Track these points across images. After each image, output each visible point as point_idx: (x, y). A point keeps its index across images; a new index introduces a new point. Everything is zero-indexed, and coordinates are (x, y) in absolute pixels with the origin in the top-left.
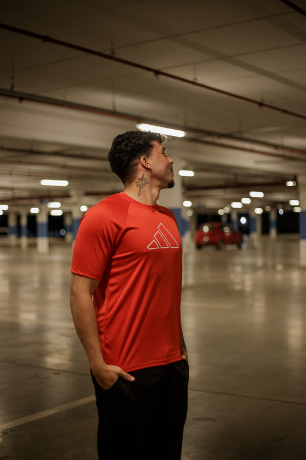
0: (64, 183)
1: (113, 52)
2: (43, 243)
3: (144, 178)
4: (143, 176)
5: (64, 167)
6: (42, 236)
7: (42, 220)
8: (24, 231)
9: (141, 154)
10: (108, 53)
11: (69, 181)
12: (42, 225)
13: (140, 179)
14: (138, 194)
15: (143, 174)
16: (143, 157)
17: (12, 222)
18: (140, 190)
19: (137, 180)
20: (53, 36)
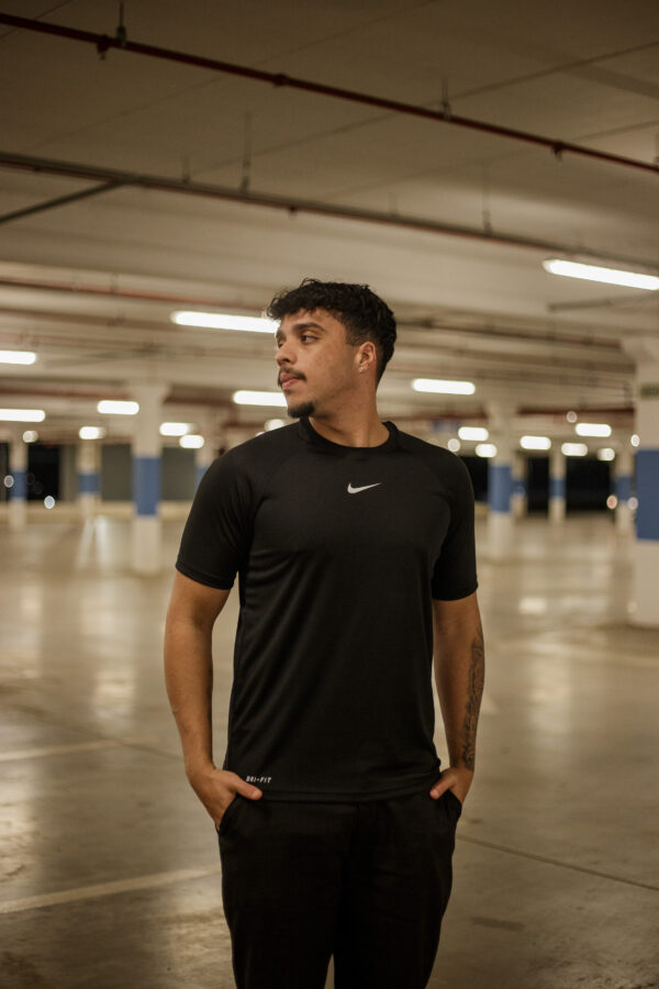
0: (466, 388)
1: (445, 104)
5: (461, 352)
10: (436, 108)
11: (475, 384)
20: (294, 74)
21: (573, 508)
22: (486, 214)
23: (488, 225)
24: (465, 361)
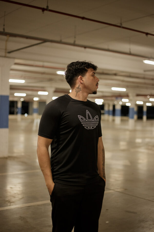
0: (124, 90)
1: (121, 24)
2: (118, 119)
3: (79, 87)
4: (79, 86)
6: (118, 115)
7: (118, 107)
8: (111, 113)
9: (80, 75)
11: (126, 89)
12: (118, 110)
13: (77, 88)
14: (75, 96)
15: (79, 85)
16: (80, 76)
17: (106, 108)
18: (77, 94)
19: (76, 88)
21: (148, 118)
22: (130, 49)
23: (130, 52)
24: (124, 83)
